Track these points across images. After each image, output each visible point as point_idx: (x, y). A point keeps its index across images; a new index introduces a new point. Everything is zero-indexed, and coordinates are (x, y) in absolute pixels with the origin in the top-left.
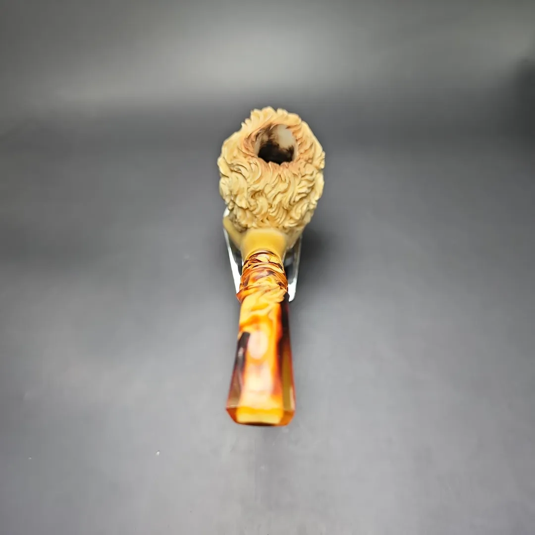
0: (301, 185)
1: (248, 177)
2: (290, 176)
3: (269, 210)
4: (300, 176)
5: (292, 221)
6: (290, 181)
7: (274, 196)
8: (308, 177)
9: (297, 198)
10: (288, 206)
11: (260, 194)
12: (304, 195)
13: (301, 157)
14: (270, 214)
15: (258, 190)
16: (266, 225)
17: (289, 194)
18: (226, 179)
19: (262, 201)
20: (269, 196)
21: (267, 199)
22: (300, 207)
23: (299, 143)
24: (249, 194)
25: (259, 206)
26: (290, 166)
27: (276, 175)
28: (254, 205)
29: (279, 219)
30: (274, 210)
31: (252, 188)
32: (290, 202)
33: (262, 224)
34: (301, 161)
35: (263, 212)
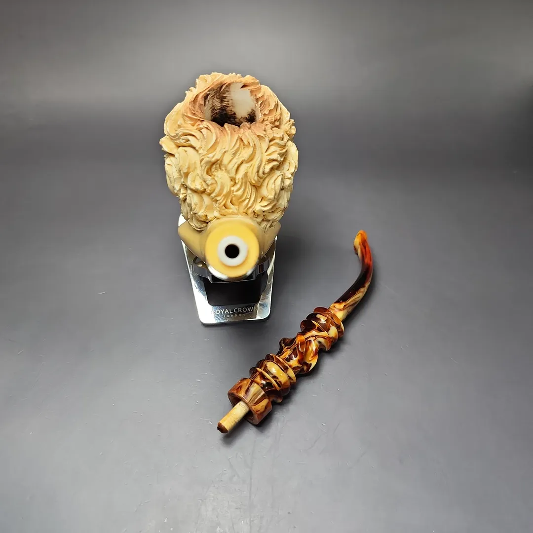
0: (269, 152)
1: (201, 148)
2: (254, 139)
3: (232, 189)
4: (267, 140)
5: (265, 203)
6: (255, 145)
7: (236, 166)
8: (277, 141)
9: (268, 168)
10: (256, 178)
11: (218, 166)
12: (275, 163)
13: (266, 118)
14: (235, 193)
15: (213, 160)
16: (231, 211)
17: (256, 162)
18: (172, 158)
19: (221, 176)
20: (230, 166)
21: (228, 171)
22: (272, 181)
23: (260, 103)
24: (203, 168)
25: (219, 183)
26: (252, 127)
27: (236, 137)
28: (212, 184)
29: (247, 201)
30: (238, 186)
31: (206, 159)
32: (258, 172)
33: (225, 211)
34: (266, 123)
35: (225, 192)
